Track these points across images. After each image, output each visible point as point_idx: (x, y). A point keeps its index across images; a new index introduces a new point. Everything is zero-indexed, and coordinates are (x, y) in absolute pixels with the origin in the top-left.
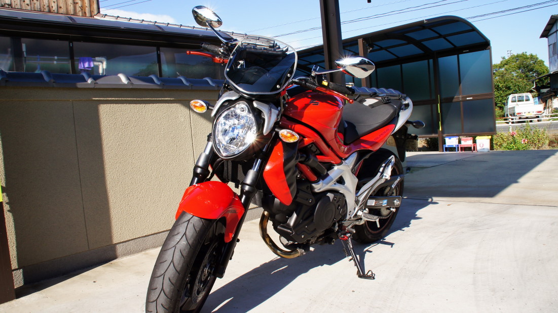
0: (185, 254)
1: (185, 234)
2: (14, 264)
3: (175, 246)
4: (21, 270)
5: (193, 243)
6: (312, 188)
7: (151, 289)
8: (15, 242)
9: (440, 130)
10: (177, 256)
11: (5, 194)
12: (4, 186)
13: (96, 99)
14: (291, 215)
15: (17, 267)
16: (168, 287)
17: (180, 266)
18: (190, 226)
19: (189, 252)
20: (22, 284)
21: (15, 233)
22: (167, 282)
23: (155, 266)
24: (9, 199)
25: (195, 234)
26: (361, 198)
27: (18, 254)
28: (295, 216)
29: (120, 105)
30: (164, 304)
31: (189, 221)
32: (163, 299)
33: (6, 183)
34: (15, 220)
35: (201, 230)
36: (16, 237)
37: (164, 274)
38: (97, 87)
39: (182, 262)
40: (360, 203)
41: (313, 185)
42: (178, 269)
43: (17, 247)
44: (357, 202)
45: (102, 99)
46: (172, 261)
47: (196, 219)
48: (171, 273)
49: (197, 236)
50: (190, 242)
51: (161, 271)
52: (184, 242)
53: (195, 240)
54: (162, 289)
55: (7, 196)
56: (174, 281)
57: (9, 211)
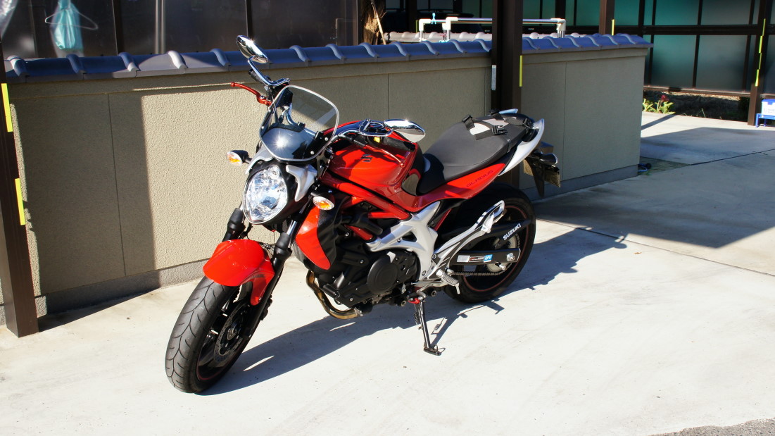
0: (201, 319)
1: (204, 299)
2: (37, 290)
3: (193, 311)
4: (45, 298)
5: (211, 309)
6: (367, 249)
7: (170, 348)
8: (38, 266)
9: (757, 84)
10: (194, 321)
11: (26, 210)
12: (26, 200)
13: (138, 90)
14: (338, 276)
15: (40, 294)
16: (184, 348)
17: (197, 330)
18: (210, 292)
19: (206, 317)
20: (45, 313)
21: (39, 254)
22: (183, 344)
23: (175, 326)
24: (31, 215)
25: (214, 300)
26: (443, 256)
27: (41, 279)
28: (343, 277)
29: (169, 95)
30: (180, 363)
31: (209, 286)
32: (179, 359)
33: (28, 198)
34: (38, 241)
35: (220, 296)
36: (39, 260)
37: (181, 336)
38: (140, 75)
39: (198, 327)
40: (441, 262)
41: (368, 244)
42: (195, 333)
43: (40, 271)
44: (436, 260)
45: (146, 89)
46: (189, 325)
47: (217, 284)
48: (187, 335)
49: (215, 302)
50: (208, 308)
51: (178, 333)
52: (202, 308)
53: (213, 306)
54: (179, 349)
55: (29, 212)
56: (190, 344)
57: (31, 229)
